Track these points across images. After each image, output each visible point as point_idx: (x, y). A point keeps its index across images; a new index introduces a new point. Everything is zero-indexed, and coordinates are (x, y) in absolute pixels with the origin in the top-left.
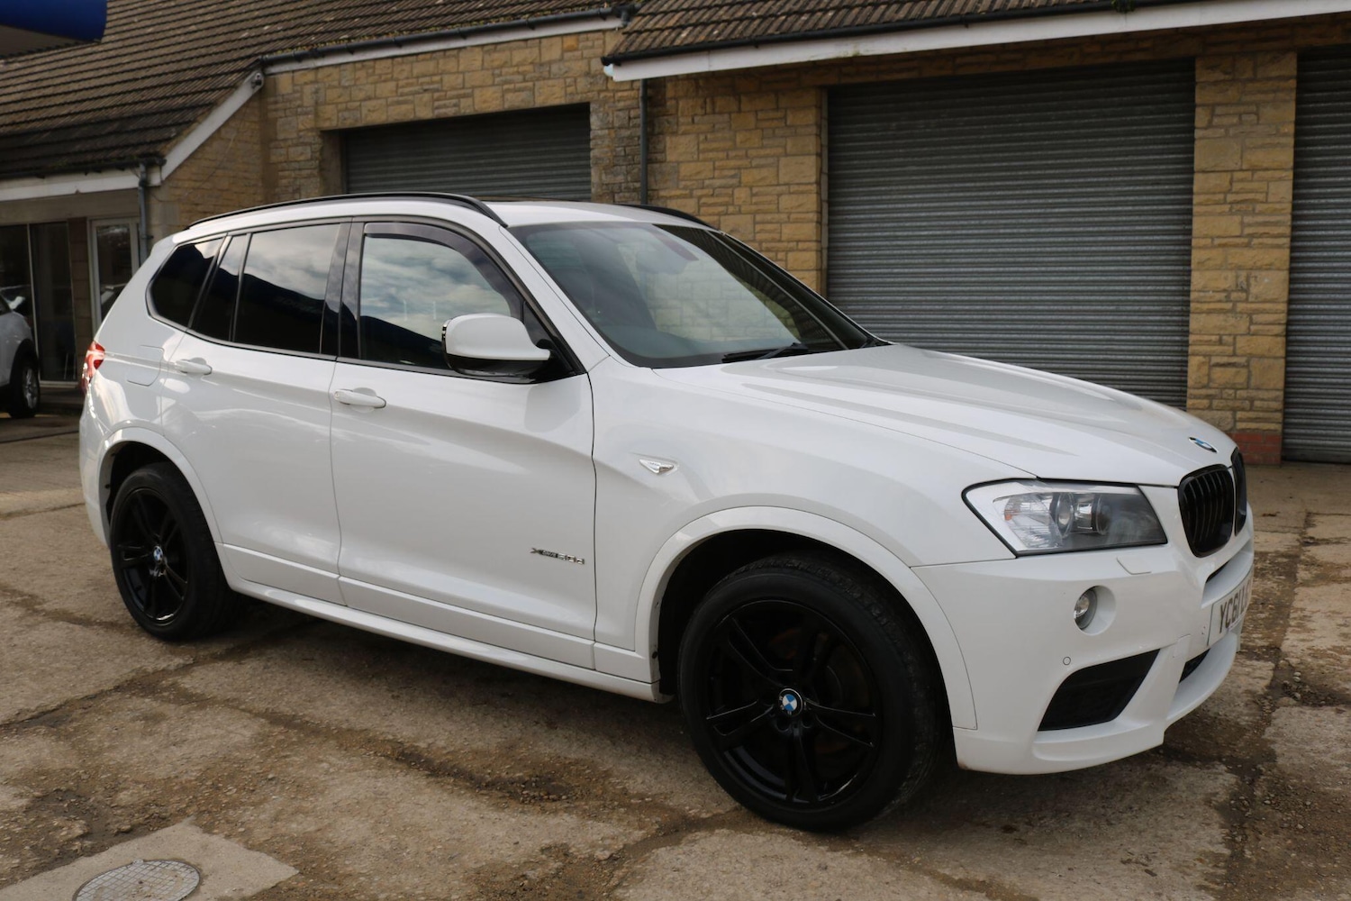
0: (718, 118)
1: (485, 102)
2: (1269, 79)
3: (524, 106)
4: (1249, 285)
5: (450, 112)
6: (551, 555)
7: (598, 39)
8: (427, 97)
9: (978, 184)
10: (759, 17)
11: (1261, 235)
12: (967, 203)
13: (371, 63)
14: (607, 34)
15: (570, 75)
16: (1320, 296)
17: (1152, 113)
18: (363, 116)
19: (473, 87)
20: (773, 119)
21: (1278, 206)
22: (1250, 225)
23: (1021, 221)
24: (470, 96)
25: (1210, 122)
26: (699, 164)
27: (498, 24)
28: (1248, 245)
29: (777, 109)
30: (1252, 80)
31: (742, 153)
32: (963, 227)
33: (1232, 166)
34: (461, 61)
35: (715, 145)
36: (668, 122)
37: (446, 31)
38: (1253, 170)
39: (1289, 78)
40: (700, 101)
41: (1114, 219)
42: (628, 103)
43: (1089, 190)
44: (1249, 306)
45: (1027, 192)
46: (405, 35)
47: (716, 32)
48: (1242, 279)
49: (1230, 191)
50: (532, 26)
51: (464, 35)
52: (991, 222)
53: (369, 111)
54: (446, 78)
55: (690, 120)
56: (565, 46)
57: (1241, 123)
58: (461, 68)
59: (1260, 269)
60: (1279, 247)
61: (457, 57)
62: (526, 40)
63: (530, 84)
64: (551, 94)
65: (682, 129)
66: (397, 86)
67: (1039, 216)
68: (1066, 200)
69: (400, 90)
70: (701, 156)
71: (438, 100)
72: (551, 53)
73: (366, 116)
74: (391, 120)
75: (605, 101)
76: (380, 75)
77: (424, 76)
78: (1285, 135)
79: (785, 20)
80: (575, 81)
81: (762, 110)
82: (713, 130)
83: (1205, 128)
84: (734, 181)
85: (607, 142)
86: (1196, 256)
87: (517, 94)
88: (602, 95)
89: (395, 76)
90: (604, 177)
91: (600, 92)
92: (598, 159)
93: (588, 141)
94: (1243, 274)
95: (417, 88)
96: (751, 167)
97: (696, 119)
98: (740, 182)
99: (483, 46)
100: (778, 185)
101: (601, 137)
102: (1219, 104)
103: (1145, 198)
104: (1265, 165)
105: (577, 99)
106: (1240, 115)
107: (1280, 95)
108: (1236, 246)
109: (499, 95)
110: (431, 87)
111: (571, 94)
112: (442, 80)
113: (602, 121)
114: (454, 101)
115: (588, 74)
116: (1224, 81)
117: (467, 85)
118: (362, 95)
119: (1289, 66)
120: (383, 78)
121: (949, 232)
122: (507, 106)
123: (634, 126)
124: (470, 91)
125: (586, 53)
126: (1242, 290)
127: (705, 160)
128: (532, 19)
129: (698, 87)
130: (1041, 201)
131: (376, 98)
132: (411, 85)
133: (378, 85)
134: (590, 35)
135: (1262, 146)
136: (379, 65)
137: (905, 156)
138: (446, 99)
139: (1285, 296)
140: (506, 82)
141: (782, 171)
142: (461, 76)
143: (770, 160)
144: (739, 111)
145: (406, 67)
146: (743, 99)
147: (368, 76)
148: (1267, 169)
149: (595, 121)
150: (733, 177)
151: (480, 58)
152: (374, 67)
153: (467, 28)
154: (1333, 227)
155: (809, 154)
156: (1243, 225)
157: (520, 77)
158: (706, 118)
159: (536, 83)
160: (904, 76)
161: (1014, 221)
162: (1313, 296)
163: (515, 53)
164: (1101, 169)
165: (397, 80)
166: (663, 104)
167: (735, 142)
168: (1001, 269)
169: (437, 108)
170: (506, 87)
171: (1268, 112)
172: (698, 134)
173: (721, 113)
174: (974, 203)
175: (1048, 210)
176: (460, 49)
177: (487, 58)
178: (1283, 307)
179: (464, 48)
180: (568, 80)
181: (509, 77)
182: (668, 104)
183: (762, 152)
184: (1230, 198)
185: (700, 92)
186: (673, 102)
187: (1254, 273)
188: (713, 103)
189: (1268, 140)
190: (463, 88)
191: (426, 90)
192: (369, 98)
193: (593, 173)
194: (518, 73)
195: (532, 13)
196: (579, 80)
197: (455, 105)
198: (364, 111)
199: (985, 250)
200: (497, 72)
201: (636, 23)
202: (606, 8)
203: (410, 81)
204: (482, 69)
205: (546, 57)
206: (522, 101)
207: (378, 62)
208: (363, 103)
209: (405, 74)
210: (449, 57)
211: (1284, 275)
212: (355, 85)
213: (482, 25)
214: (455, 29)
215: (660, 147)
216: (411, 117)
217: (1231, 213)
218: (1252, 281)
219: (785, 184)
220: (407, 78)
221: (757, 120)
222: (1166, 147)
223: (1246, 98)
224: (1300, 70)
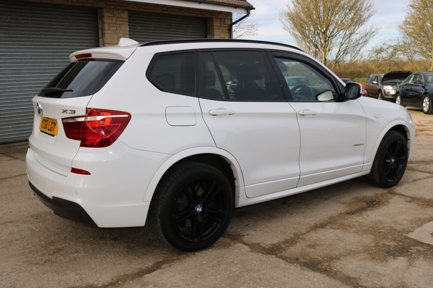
2: (122, 18)
12: (26, 50)
23: (46, 57)
25: (109, 28)
30: (118, 17)
32: (25, 59)
39: (126, 18)
52: (35, 57)
57: (117, 30)
67: (52, 55)
68: (60, 50)
83: (108, 30)
102: (111, 23)
106: (116, 27)
107: (125, 23)
116: (111, 16)
119: (126, 15)
121: (19, 61)
161: (44, 57)
164: (71, 41)
168: (40, 75)
171: (123, 27)
174: (28, 50)
175: (55, 54)
199: (34, 68)
222: (89, 35)
223: (118, 23)
224: (129, 16)
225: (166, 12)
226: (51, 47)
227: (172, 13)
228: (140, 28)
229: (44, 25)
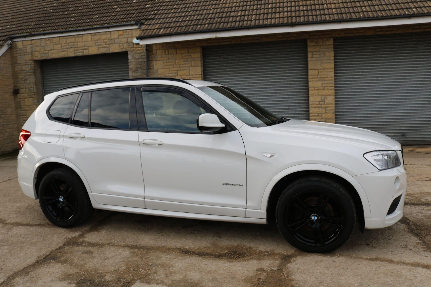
0: (170, 55)
1: (92, 51)
2: (327, 45)
3: (106, 52)
4: (325, 100)
5: (80, 54)
6: (230, 185)
7: (130, 32)
8: (72, 49)
9: (248, 74)
10: (184, 26)
11: (327, 86)
12: (245, 79)
13: (52, 39)
14: (133, 30)
15: (121, 43)
16: (341, 102)
17: (295, 54)
18: (49, 56)
19: (88, 46)
20: (187, 56)
21: (331, 79)
22: (324, 84)
23: (260, 84)
24: (88, 49)
25: (312, 56)
26: (164, 69)
27: (97, 27)
28: (324, 89)
29: (188, 53)
30: (322, 45)
31: (178, 66)
32: (244, 86)
33: (319, 68)
34: (84, 38)
35: (169, 64)
36: (154, 57)
37: (79, 29)
38: (324, 69)
39: (332, 45)
40: (164, 51)
41: (286, 83)
42: (141, 51)
43: (279, 75)
44: (325, 105)
45: (262, 76)
46: (64, 30)
47: (172, 30)
48: (323, 98)
49: (318, 75)
50: (108, 28)
51: (85, 30)
52: (252, 85)
53: (52, 54)
54: (79, 44)
55: (161, 56)
56: (119, 34)
57: (320, 56)
58: (84, 40)
59: (327, 95)
60: (332, 89)
61: (82, 37)
62: (106, 32)
63: (108, 45)
64: (115, 49)
65: (159, 59)
66: (61, 46)
67: (265, 82)
68: (273, 78)
69: (62, 47)
70: (165, 67)
71: (76, 50)
72: (115, 36)
73: (51, 55)
74: (59, 57)
75: (133, 51)
76: (55, 43)
77: (71, 43)
78: (332, 60)
79: (193, 27)
80: (123, 45)
81: (183, 53)
82: (169, 59)
83: (311, 58)
84: (176, 74)
85: (134, 63)
86: (311, 92)
87: (104, 48)
88: (132, 49)
89: (61, 43)
90: (133, 74)
91: (131, 48)
92: (131, 68)
93: (128, 63)
94: (323, 97)
95: (68, 47)
96: (181, 70)
97: (163, 56)
98: (177, 75)
99: (91, 33)
100: (189, 75)
101: (132, 62)
102: (314, 52)
103: (294, 77)
104: (327, 68)
105: (124, 50)
106: (320, 54)
107: (330, 49)
108: (321, 89)
109: (97, 49)
110: (74, 46)
111: (122, 48)
112: (77, 44)
113: (132, 56)
114: (82, 51)
115: (127, 42)
116: (315, 45)
117: (86, 46)
118: (49, 49)
119: (331, 42)
120: (56, 43)
121: (240, 88)
122: (100, 52)
123: (143, 58)
124: (87, 48)
125: (126, 36)
126: (323, 101)
127: (166, 68)
128: (108, 25)
129: (163, 47)
130: (266, 78)
131: (54, 50)
132: (66, 46)
133: (54, 46)
134: (127, 31)
135: (326, 63)
136: (54, 39)
137: (226, 66)
138: (79, 50)
139: (334, 103)
140: (100, 45)
141: (190, 71)
142: (84, 43)
143: (187, 68)
144: (176, 54)
145: (65, 40)
146: (178, 50)
147: (51, 43)
148: (327, 69)
149: (130, 57)
150: (175, 73)
151: (90, 38)
152: (53, 40)
153: (86, 28)
154: (343, 84)
155: (199, 66)
156: (322, 84)
157: (105, 43)
158: (166, 55)
159: (110, 45)
160: (226, 43)
161: (258, 84)
162: (340, 102)
163: (102, 36)
164: (282, 69)
165: (61, 44)
166: (152, 52)
167: (175, 62)
168: (255, 98)
169: (76, 53)
170: (100, 46)
171: (327, 54)
172: (164, 61)
173: (171, 54)
174: (247, 79)
175: (268, 81)
176: (83, 34)
177: (92, 37)
178: (334, 105)
179: (85, 34)
180: (121, 44)
181: (100, 43)
182: (154, 51)
183: (184, 66)
184: (319, 77)
185: (164, 48)
186: (155, 51)
187: (326, 97)
188: (168, 52)
189: (327, 61)
190: (85, 47)
191: (71, 47)
192: (52, 50)
193: (130, 73)
194: (104, 42)
195: (108, 24)
196: (124, 44)
197: (82, 52)
198: (50, 54)
199: (251, 93)
200: (96, 42)
201: (143, 27)
202: (133, 22)
203: (66, 44)
204: (91, 41)
205: (113, 37)
206: (105, 51)
207: (54, 38)
208: (49, 52)
209: (64, 42)
210: (79, 37)
211: (334, 97)
212: (46, 45)
213: (91, 27)
214: (82, 28)
215: (152, 64)
216: (67, 56)
217: (319, 81)
218: (326, 99)
219: (191, 75)
220: (65, 43)
221: (182, 56)
222: (299, 63)
223: (321, 50)
224: (334, 43)
225: (381, 33)
226: (265, 76)
227: (387, 33)
228: (355, 51)
229: (260, 59)
